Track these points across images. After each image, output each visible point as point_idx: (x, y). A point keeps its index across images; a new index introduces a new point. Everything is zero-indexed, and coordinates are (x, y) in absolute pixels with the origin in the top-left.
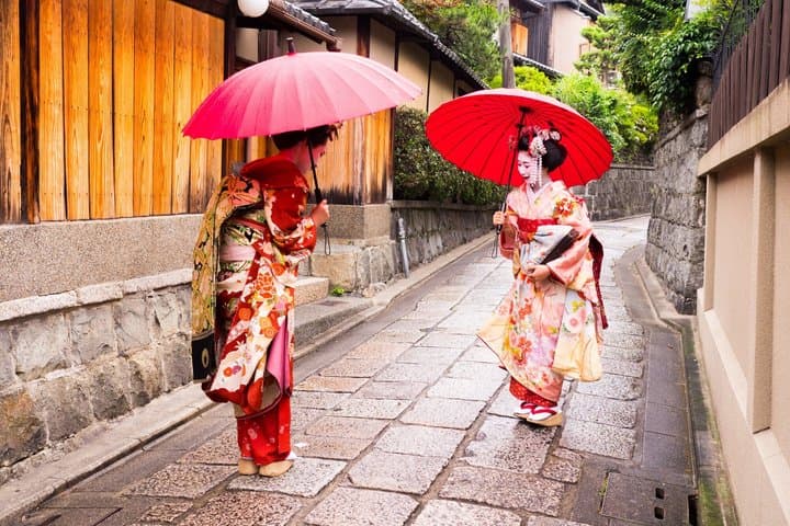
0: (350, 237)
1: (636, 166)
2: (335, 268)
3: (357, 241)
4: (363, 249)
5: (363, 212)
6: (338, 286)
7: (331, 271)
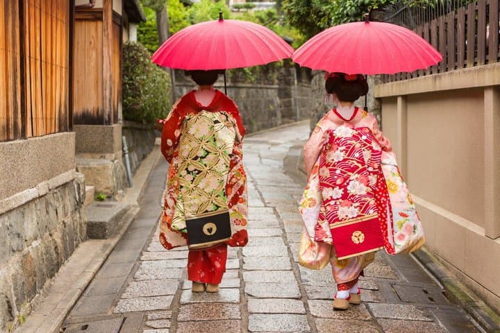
0: (101, 152)
1: (259, 86)
2: (99, 178)
3: (108, 155)
4: (113, 161)
5: (112, 131)
6: (102, 192)
7: (95, 180)
